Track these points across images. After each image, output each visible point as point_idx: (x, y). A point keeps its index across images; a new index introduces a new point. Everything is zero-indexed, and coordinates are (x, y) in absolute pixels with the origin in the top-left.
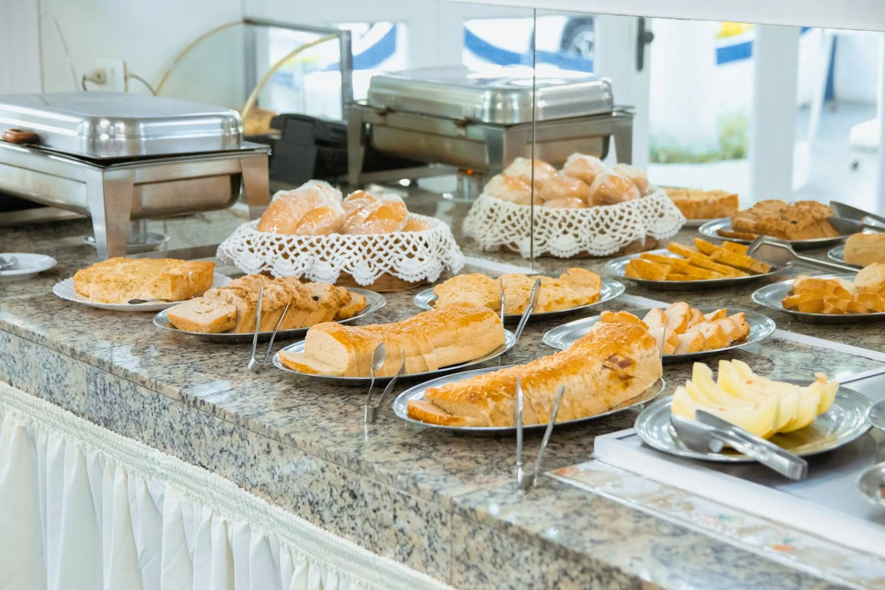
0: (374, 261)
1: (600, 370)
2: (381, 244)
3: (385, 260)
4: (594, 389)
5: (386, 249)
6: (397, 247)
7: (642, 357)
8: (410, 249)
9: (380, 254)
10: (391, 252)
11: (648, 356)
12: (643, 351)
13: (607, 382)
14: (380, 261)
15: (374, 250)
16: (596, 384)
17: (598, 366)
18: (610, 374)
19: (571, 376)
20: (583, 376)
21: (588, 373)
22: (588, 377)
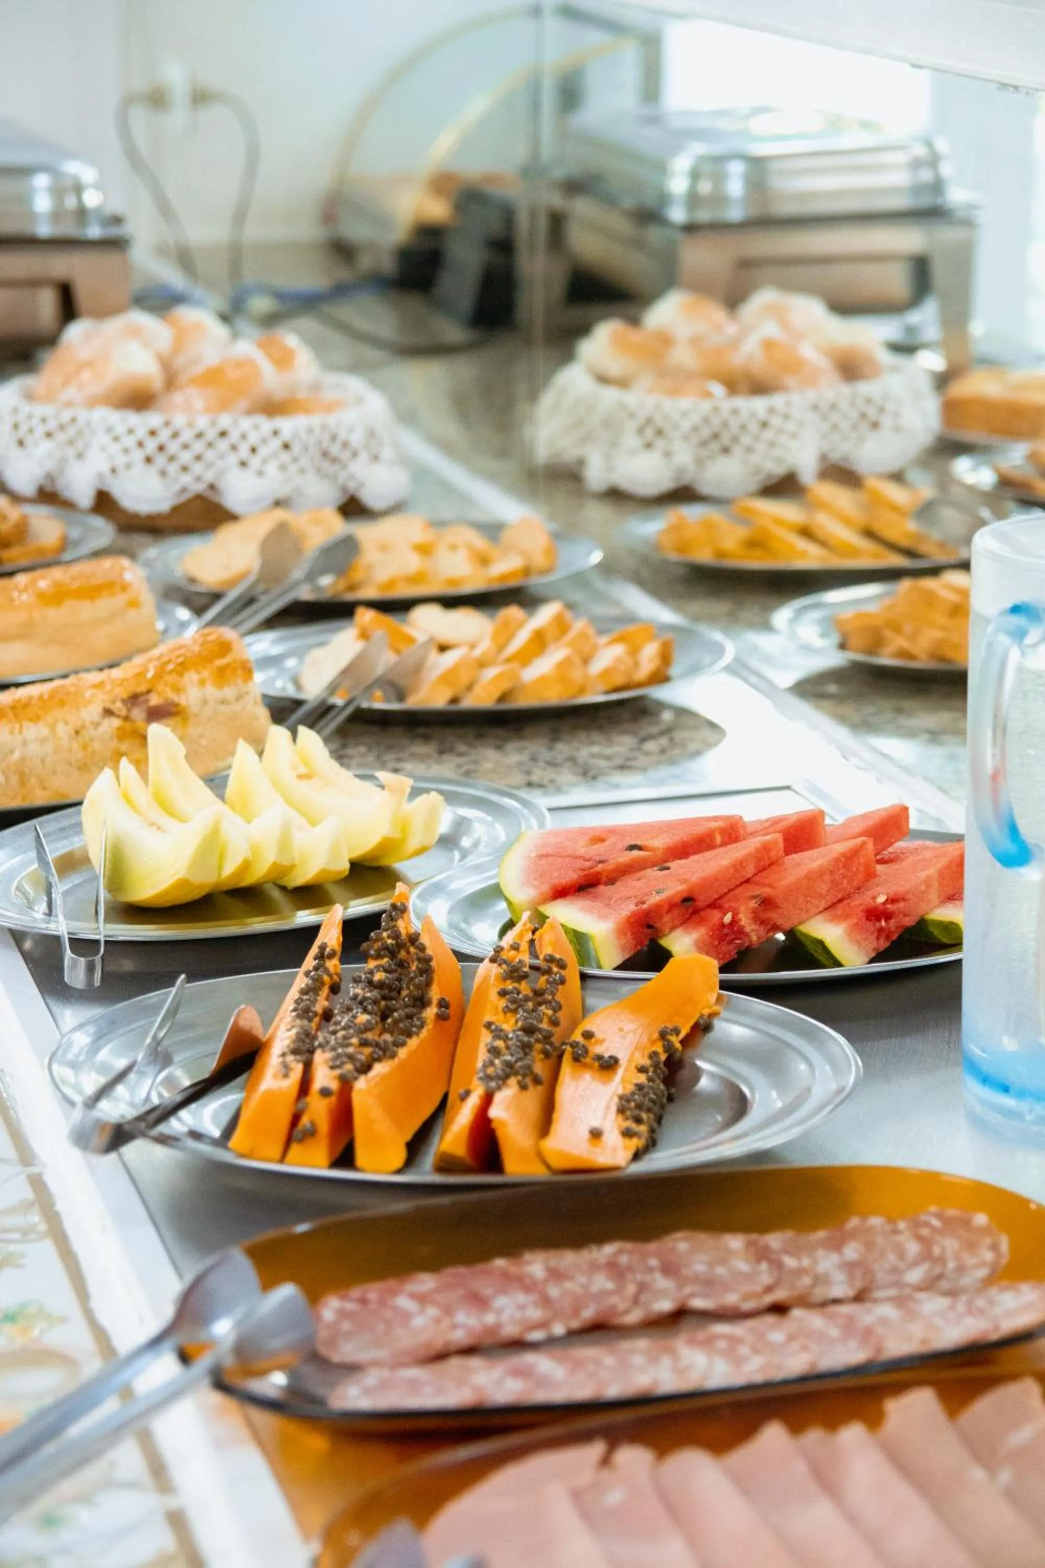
0: (173, 468)
1: (96, 718)
2: (187, 436)
3: (198, 468)
4: (80, 755)
5: (199, 447)
6: (223, 445)
7: (205, 702)
8: (244, 451)
9: (186, 457)
10: (210, 455)
11: (223, 702)
12: (210, 691)
13: (114, 744)
14: (185, 469)
15: (173, 447)
16: (85, 747)
17: (92, 712)
18: (119, 729)
19: (26, 724)
20: (53, 727)
21: (66, 723)
22: (63, 731)
